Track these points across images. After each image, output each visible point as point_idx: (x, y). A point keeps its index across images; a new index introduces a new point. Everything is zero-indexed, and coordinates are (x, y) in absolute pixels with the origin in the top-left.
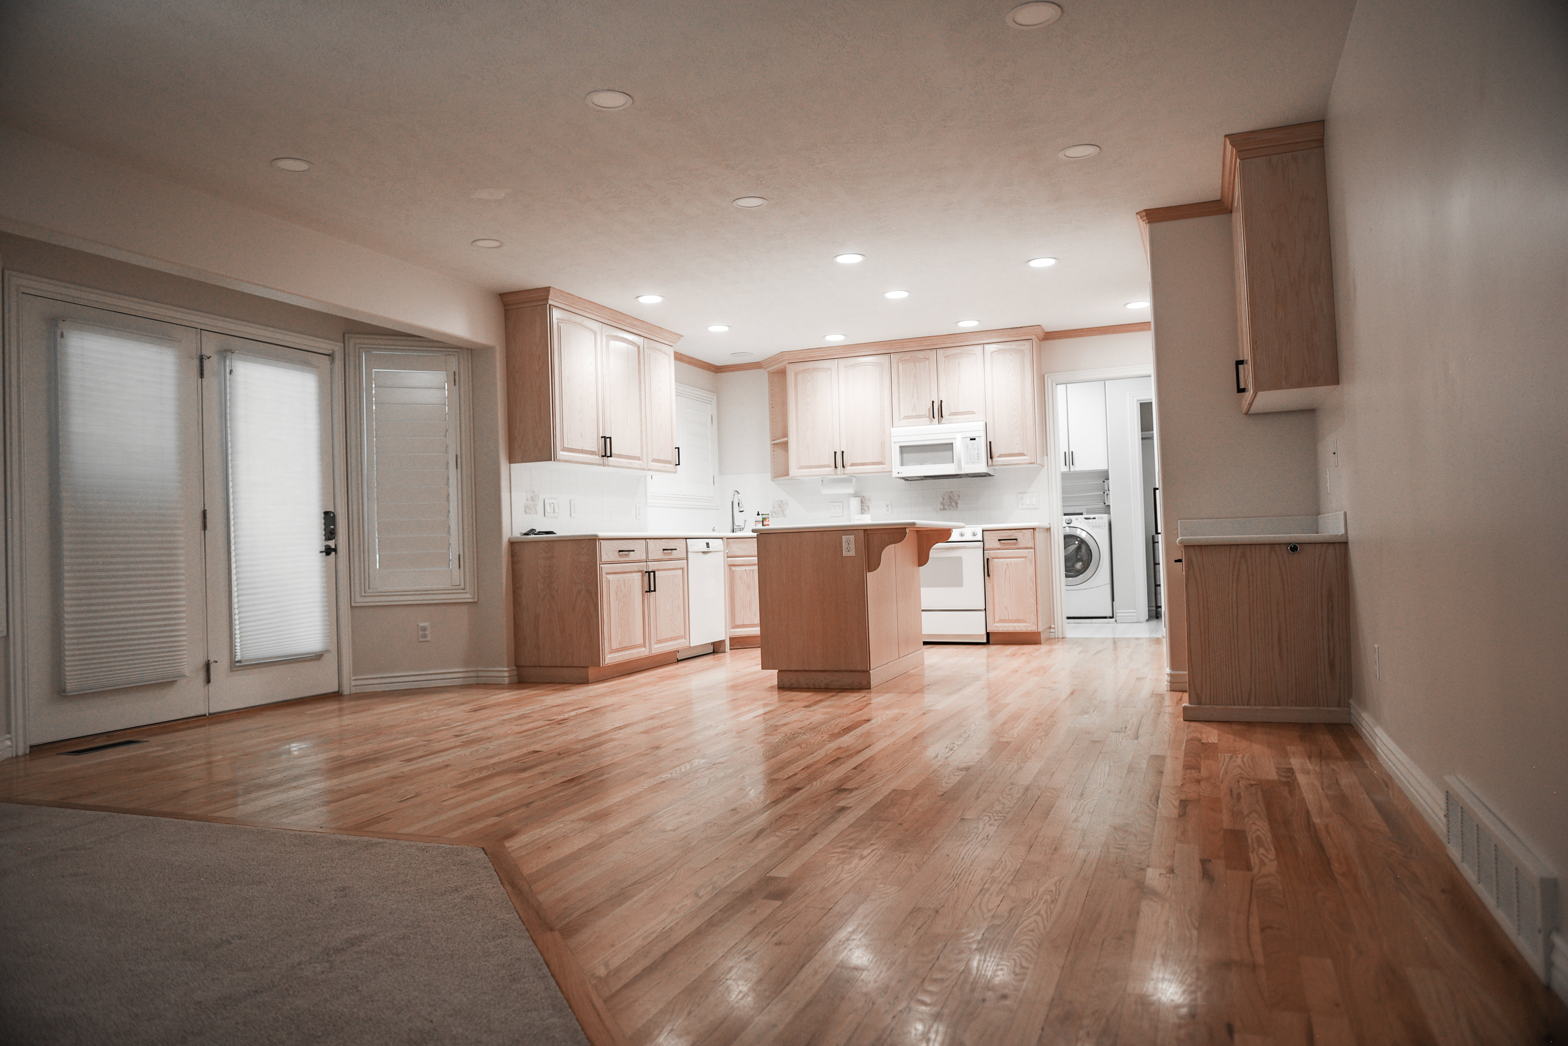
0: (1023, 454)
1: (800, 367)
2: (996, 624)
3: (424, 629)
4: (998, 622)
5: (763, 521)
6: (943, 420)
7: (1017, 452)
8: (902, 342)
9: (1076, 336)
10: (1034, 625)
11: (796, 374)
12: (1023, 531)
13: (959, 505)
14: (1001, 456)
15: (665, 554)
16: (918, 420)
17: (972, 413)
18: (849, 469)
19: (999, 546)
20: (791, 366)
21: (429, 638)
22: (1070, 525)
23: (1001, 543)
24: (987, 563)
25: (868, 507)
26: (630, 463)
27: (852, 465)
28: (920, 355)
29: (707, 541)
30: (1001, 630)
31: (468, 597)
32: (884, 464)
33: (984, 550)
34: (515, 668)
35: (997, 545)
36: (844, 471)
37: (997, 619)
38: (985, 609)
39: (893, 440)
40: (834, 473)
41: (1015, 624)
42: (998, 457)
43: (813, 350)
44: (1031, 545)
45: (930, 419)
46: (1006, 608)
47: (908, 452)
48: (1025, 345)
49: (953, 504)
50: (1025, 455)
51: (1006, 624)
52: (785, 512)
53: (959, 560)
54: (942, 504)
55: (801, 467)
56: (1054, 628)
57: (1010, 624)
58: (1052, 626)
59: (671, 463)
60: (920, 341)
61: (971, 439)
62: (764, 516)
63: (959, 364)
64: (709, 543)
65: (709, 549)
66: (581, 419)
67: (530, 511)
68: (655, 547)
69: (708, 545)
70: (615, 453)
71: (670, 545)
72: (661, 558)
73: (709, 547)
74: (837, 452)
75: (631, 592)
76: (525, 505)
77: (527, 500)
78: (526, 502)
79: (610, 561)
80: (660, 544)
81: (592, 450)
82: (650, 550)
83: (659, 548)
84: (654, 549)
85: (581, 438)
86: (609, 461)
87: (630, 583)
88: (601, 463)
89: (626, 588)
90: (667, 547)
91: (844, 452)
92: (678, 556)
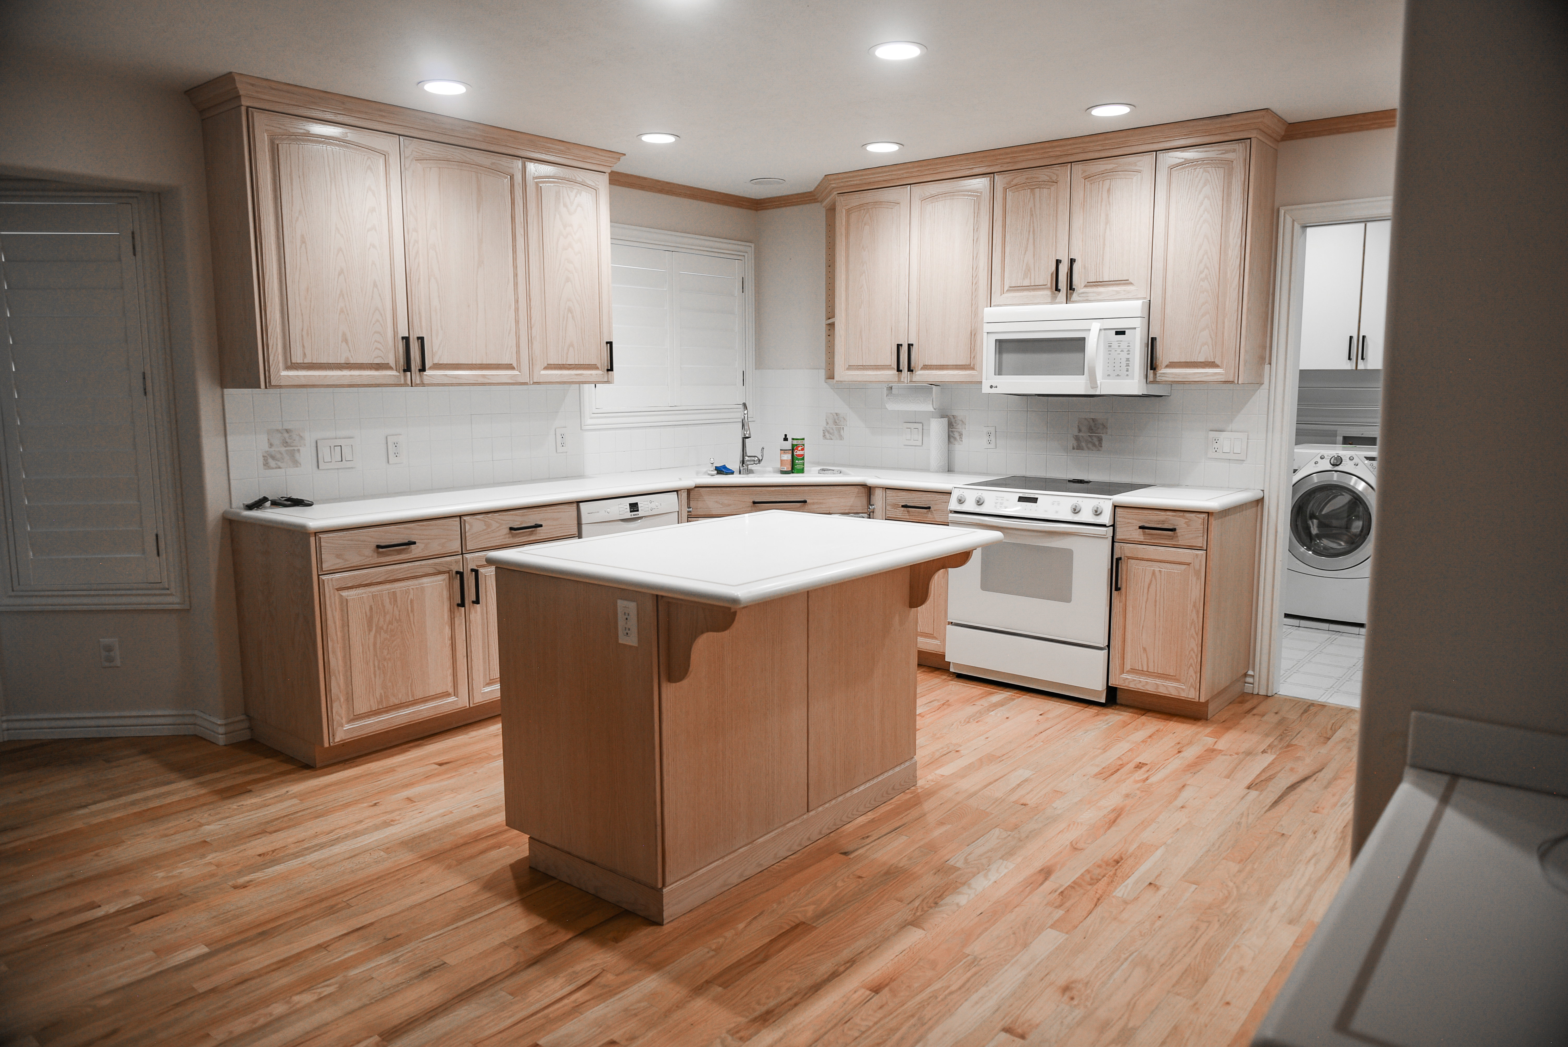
0: (1213, 365)
1: (855, 200)
2: (1124, 676)
3: (109, 649)
4: (1128, 672)
5: (793, 450)
6: (1075, 296)
7: (1201, 359)
8: (1013, 153)
9: (1351, 130)
10: (1192, 690)
11: (849, 212)
12: (1187, 515)
13: (1104, 443)
14: (1172, 365)
15: (514, 536)
16: (1032, 293)
17: (1126, 282)
18: (920, 375)
19: (1141, 538)
20: (842, 198)
21: (118, 662)
22: (1337, 468)
23: (1144, 534)
24: (1116, 565)
25: (961, 435)
26: (484, 376)
27: (926, 367)
28: (1043, 175)
29: (633, 500)
30: (1132, 686)
31: (174, 600)
32: (973, 369)
33: (1113, 542)
34: (243, 717)
35: (1138, 535)
36: (911, 377)
37: (1128, 667)
38: (1109, 646)
39: (987, 328)
40: (896, 379)
41: (1159, 682)
42: (1167, 366)
43: (873, 171)
44: (1200, 542)
45: (1053, 293)
46: (1145, 649)
47: (1009, 351)
48: (1234, 151)
49: (1095, 440)
50: (1217, 366)
51: (1143, 679)
52: (842, 431)
53: (1068, 554)
54: (1077, 438)
55: (850, 367)
56: (1253, 676)
57: (1150, 680)
58: (1250, 672)
59: (597, 368)
60: (1042, 148)
61: (1117, 333)
62: (795, 442)
63: (1109, 190)
64: (637, 504)
65: (636, 515)
66: (342, 311)
67: (279, 463)
68: (485, 527)
69: (634, 507)
70: (440, 363)
71: (532, 518)
72: (503, 543)
73: (638, 511)
74: (901, 345)
75: (412, 611)
76: (266, 455)
77: (271, 445)
78: (267, 449)
79: (350, 566)
80: (502, 520)
81: (376, 361)
82: (472, 534)
83: (497, 528)
84: (483, 530)
85: (344, 344)
86: (425, 377)
87: (411, 596)
88: (402, 382)
89: (399, 606)
90: (521, 524)
91: (912, 345)
92: (554, 533)
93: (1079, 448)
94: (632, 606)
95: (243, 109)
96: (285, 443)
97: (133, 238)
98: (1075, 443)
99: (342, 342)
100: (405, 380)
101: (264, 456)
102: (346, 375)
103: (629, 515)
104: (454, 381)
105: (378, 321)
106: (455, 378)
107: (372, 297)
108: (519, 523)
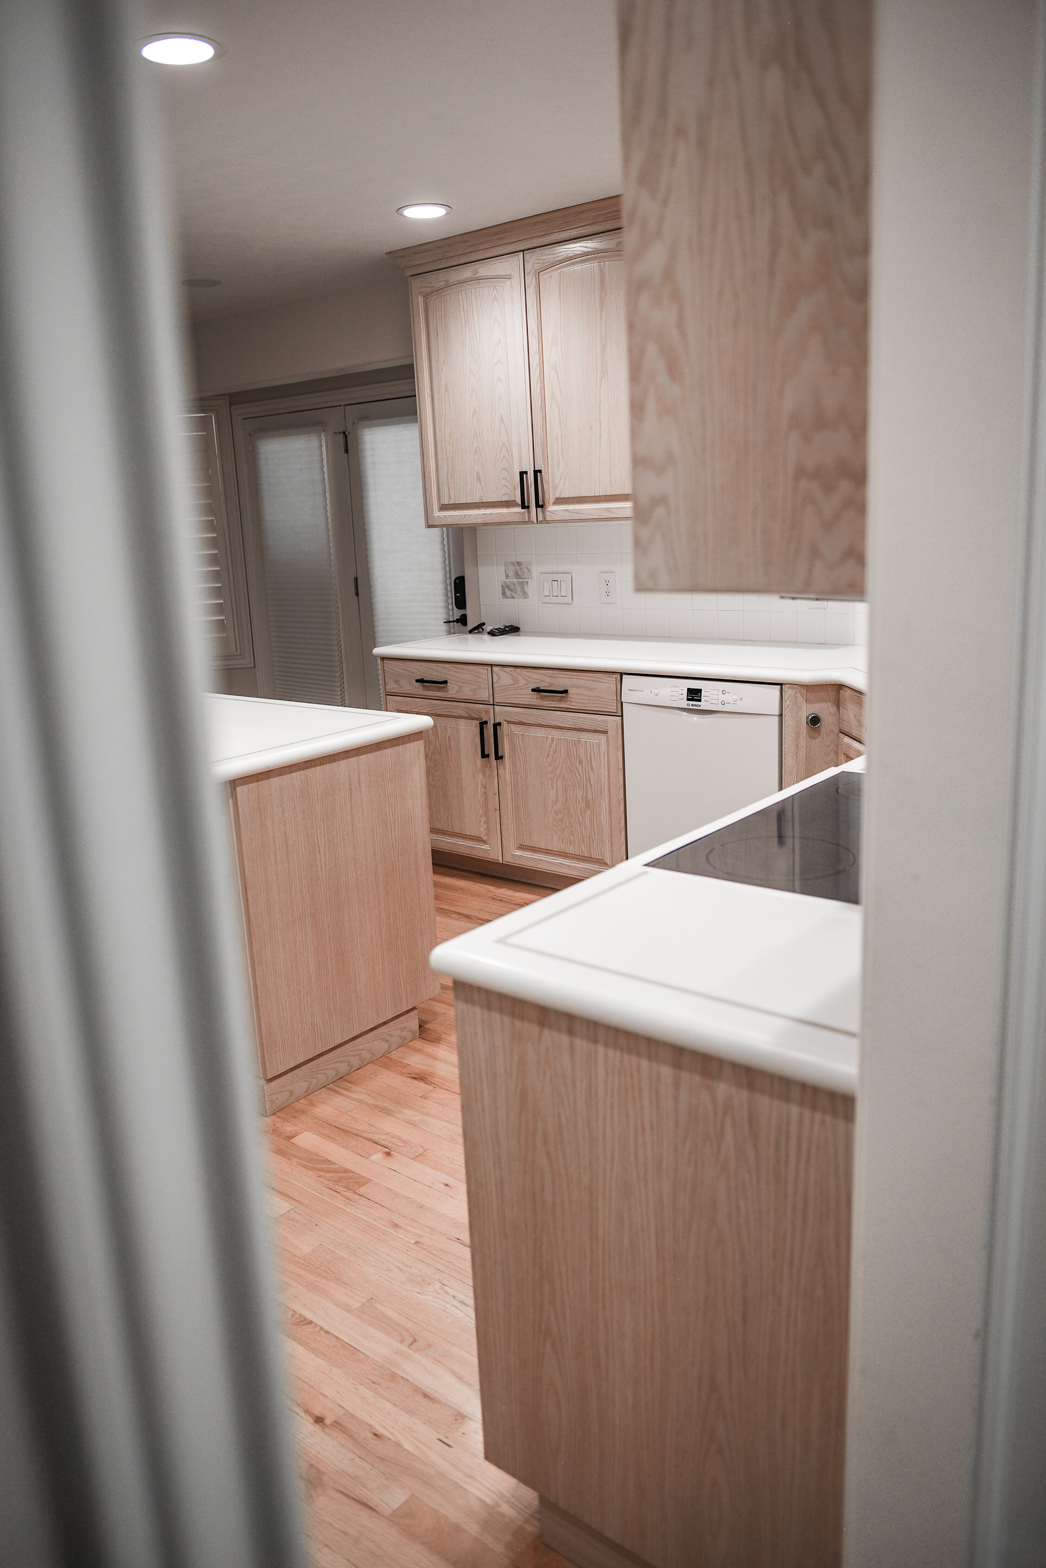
29: (692, 684)
64: (700, 691)
65: (696, 705)
66: (476, 452)
67: (513, 594)
68: (512, 682)
69: (694, 694)
70: (562, 496)
71: (561, 682)
72: (531, 703)
73: (700, 701)
75: (450, 748)
76: (503, 585)
77: (507, 576)
78: (504, 579)
79: (404, 692)
80: (529, 677)
81: (504, 499)
82: (500, 687)
83: (525, 685)
84: (511, 685)
85: (478, 484)
86: (547, 513)
87: (449, 734)
89: (440, 739)
90: (550, 686)
92: (589, 705)
96: (517, 576)
99: (477, 482)
100: (529, 517)
101: (502, 586)
102: (480, 514)
103: (685, 704)
104: (576, 517)
105: (504, 457)
106: (578, 513)
107: (500, 433)
108: (548, 685)
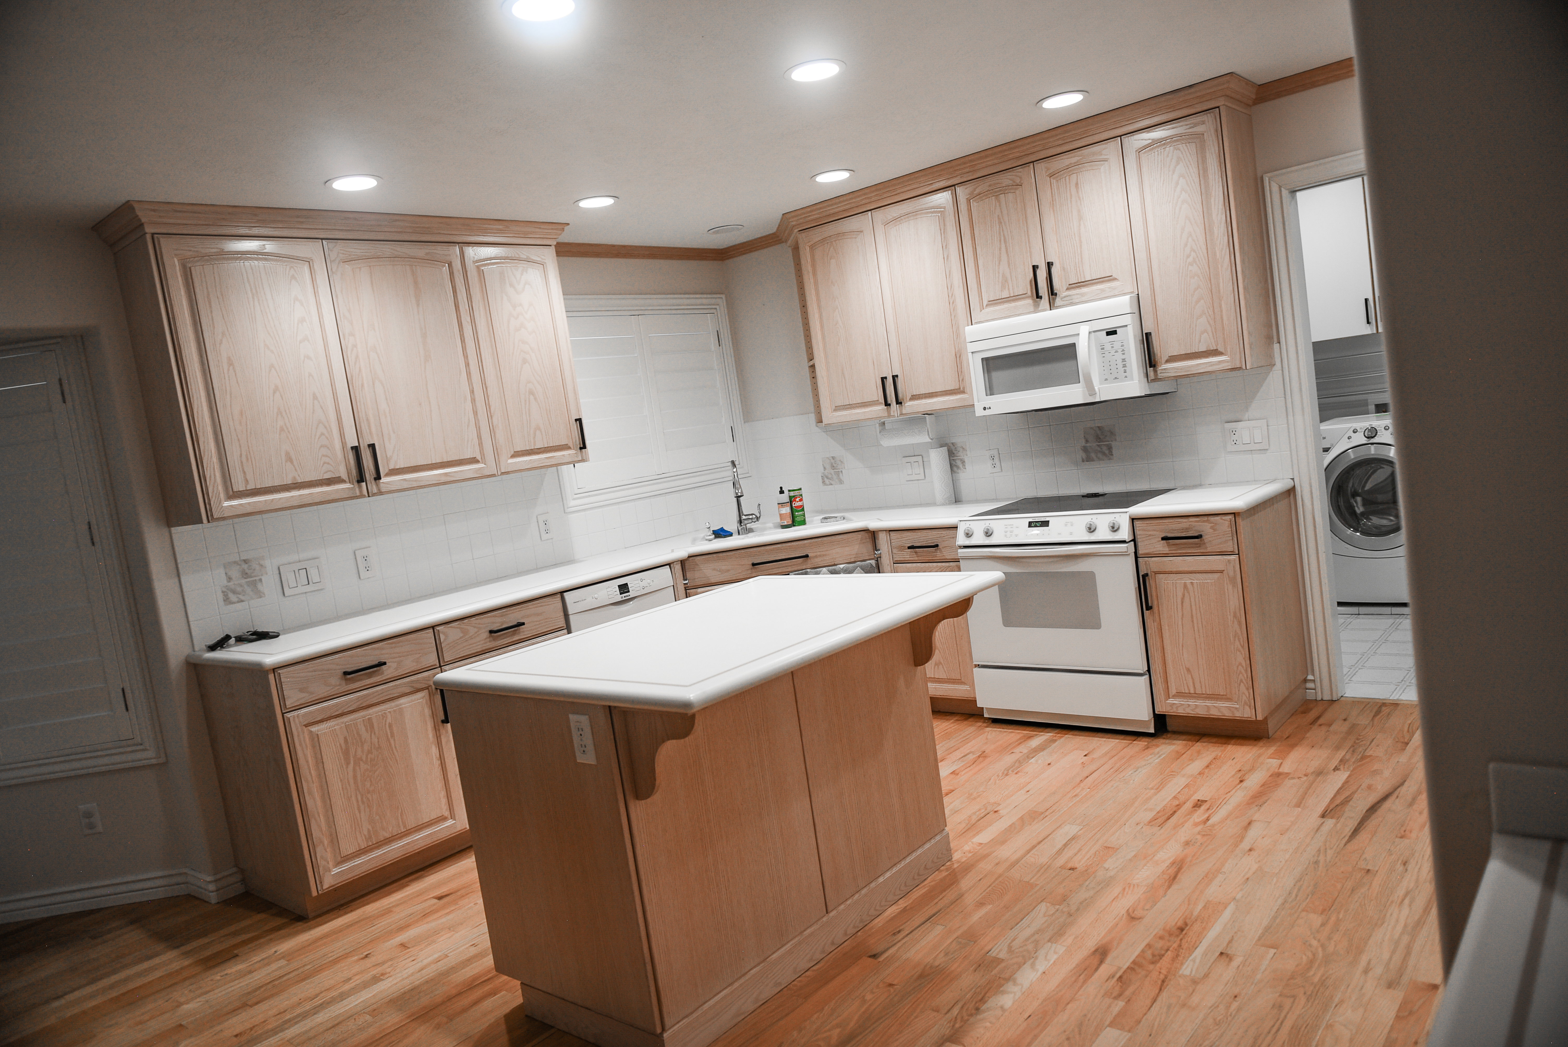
0: (1215, 353)
1: (817, 235)
2: (1171, 701)
3: (88, 815)
4: (1174, 696)
5: (791, 502)
6: (1058, 301)
7: (1203, 348)
8: (971, 161)
9: (1326, 82)
10: (1247, 708)
11: (812, 247)
12: (1212, 519)
13: (1114, 452)
14: (1172, 359)
15: (495, 639)
16: (1013, 304)
17: (1110, 279)
18: (910, 406)
19: (1166, 550)
20: (804, 235)
21: (100, 828)
22: (1372, 441)
23: (1169, 545)
24: (1143, 581)
25: (963, 462)
26: (446, 474)
27: (914, 397)
28: (1005, 180)
29: (622, 581)
30: (1181, 711)
31: (149, 755)
32: (963, 392)
33: (1136, 558)
34: (235, 870)
35: (1162, 547)
36: (901, 410)
37: (1173, 691)
38: (1149, 670)
39: (971, 348)
40: (886, 414)
41: (1209, 703)
42: (1167, 361)
43: (830, 203)
44: (1230, 546)
45: (1034, 302)
46: (1188, 670)
47: (998, 368)
48: (1203, 123)
49: (1105, 449)
50: (1221, 354)
51: (1192, 702)
52: (841, 474)
53: (1090, 577)
54: (1085, 450)
55: (838, 408)
56: (1314, 681)
57: (1199, 703)
58: (1310, 677)
59: (569, 448)
60: (1001, 152)
61: (1108, 334)
62: (792, 494)
63: (1077, 184)
64: (627, 584)
65: (627, 596)
66: (282, 429)
67: (241, 597)
68: (461, 635)
69: (624, 588)
70: (398, 467)
71: (513, 617)
72: (484, 648)
73: (629, 592)
74: (886, 378)
75: (392, 735)
76: (224, 590)
77: (230, 579)
78: (225, 582)
79: (317, 698)
80: (479, 624)
81: (327, 476)
82: (449, 644)
83: (476, 633)
84: (461, 638)
85: (289, 464)
86: (382, 485)
87: (389, 720)
88: (358, 494)
89: (377, 732)
90: (502, 625)
91: (897, 376)
92: (539, 629)
93: (1088, 459)
94: (584, 720)
95: (148, 237)
96: (245, 575)
97: (61, 385)
98: (1084, 456)
99: (286, 461)
100: (361, 491)
101: (223, 592)
102: (295, 496)
103: (619, 598)
104: (415, 484)
105: (322, 434)
106: (416, 481)
107: (314, 410)
108: (499, 624)
